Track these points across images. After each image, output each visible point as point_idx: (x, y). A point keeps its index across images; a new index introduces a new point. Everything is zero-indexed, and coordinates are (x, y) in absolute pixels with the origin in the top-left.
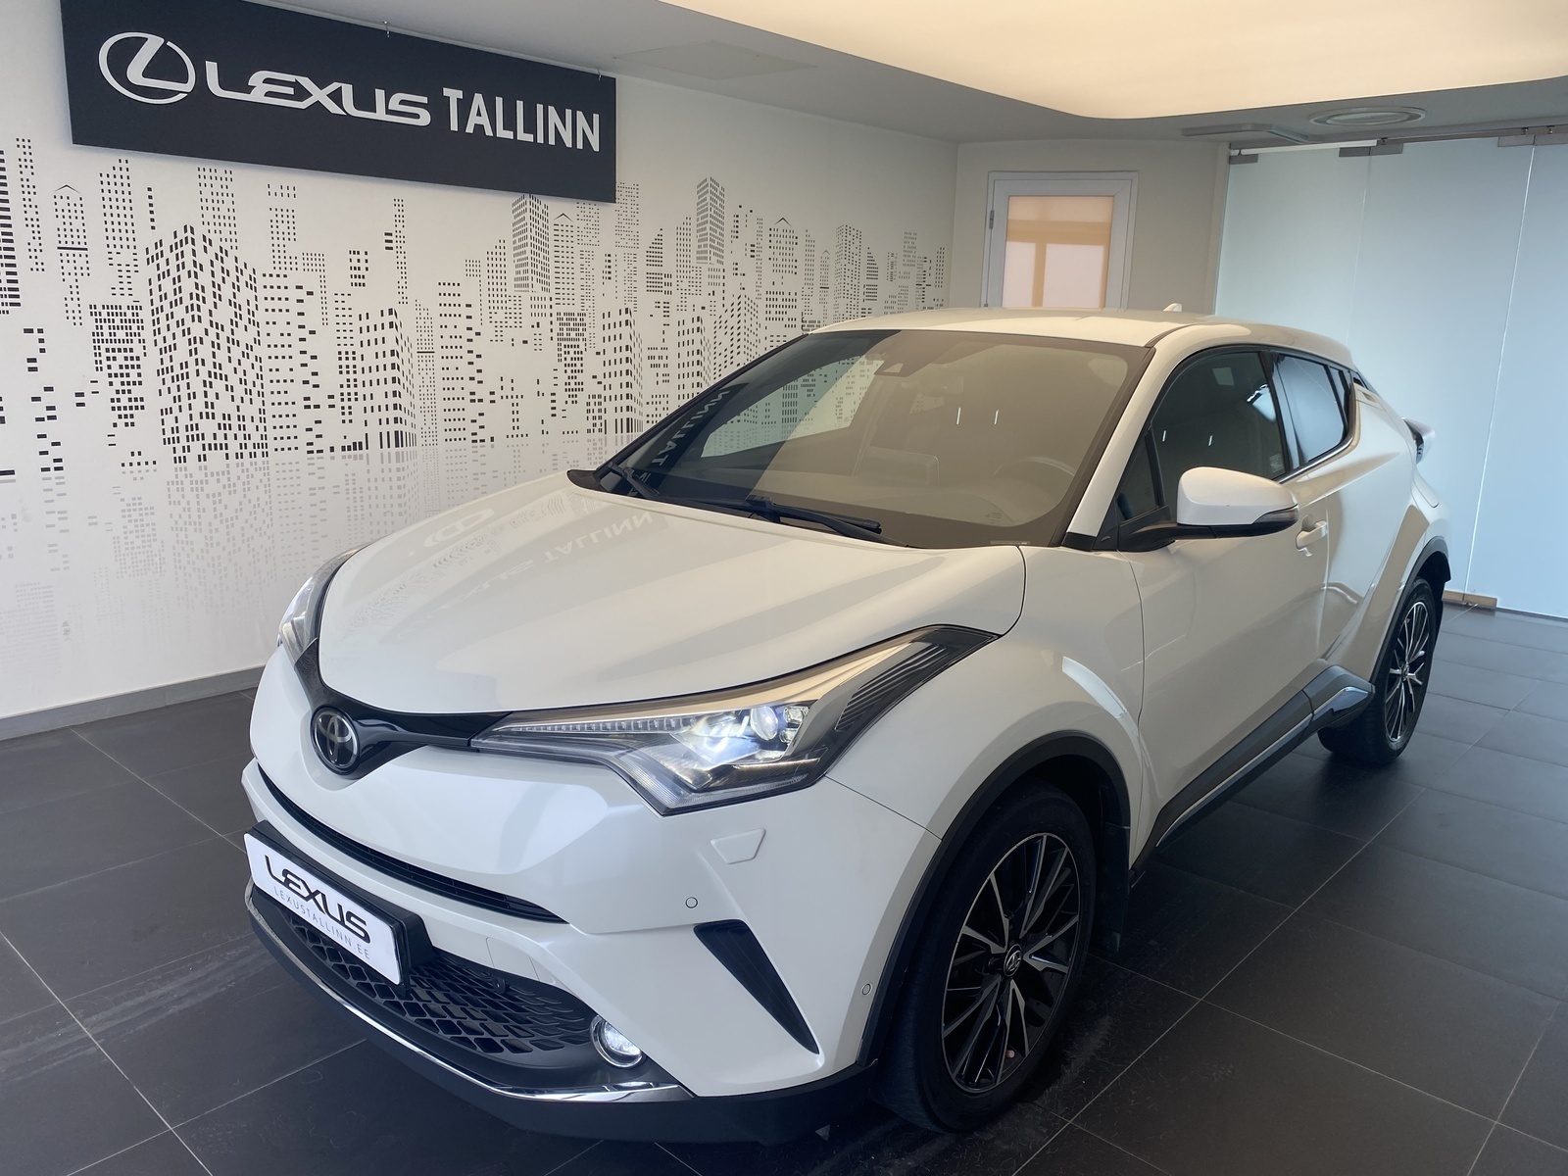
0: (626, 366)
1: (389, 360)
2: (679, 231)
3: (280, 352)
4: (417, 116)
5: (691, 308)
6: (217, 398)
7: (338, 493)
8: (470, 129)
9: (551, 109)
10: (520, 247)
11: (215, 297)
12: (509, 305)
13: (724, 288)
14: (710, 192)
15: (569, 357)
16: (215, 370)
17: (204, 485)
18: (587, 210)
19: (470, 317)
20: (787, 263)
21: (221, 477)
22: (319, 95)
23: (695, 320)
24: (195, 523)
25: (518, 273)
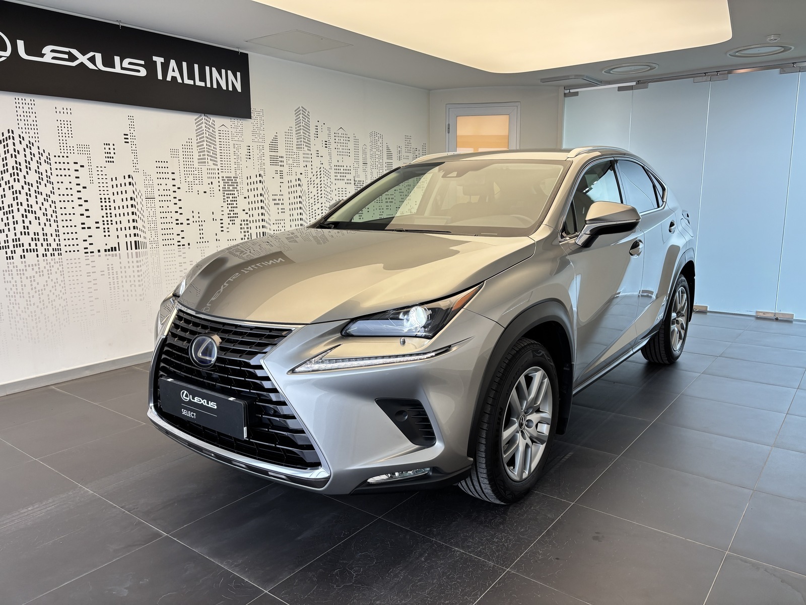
0: (260, 204)
1: (130, 202)
2: (286, 134)
3: (66, 199)
4: (139, 71)
5: (294, 174)
6: (30, 223)
7: (104, 275)
8: (169, 79)
9: (214, 69)
10: (200, 142)
11: (27, 168)
12: (195, 173)
13: (312, 163)
14: (301, 113)
15: (229, 200)
16: (29, 209)
17: (25, 272)
18: (236, 123)
19: (174, 179)
20: (345, 151)
21: (34, 267)
22: (83, 59)
23: (297, 180)
24: (20, 293)
25: (200, 156)
